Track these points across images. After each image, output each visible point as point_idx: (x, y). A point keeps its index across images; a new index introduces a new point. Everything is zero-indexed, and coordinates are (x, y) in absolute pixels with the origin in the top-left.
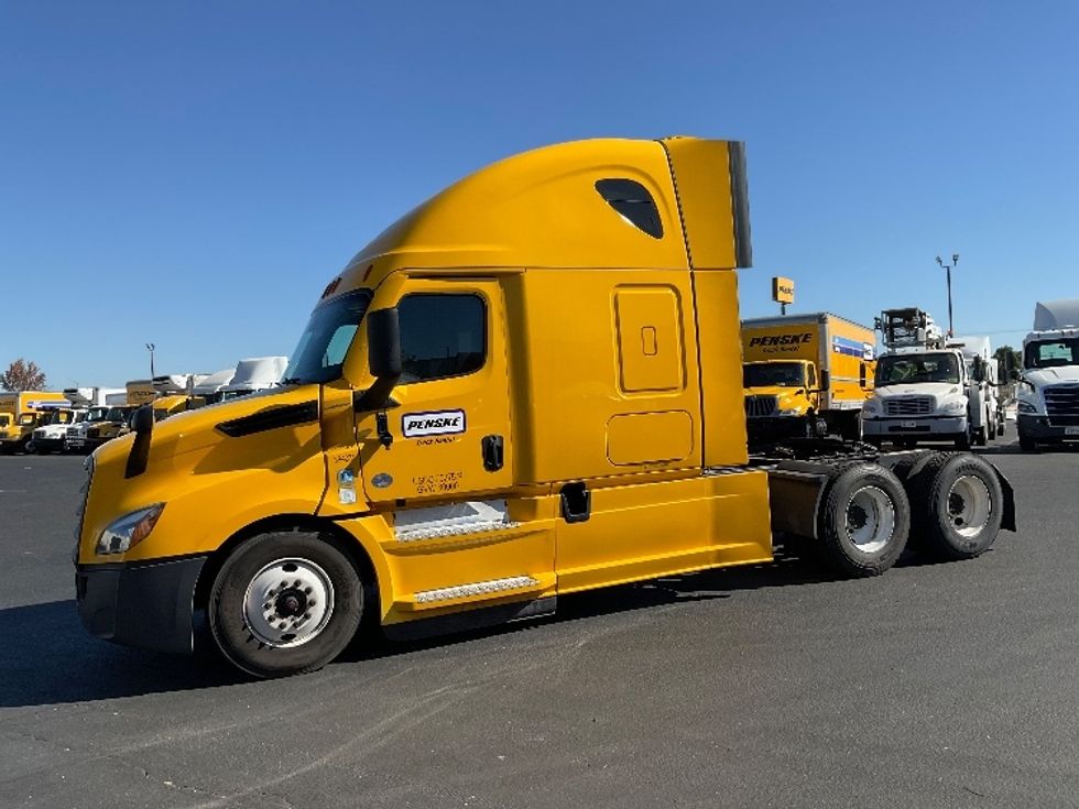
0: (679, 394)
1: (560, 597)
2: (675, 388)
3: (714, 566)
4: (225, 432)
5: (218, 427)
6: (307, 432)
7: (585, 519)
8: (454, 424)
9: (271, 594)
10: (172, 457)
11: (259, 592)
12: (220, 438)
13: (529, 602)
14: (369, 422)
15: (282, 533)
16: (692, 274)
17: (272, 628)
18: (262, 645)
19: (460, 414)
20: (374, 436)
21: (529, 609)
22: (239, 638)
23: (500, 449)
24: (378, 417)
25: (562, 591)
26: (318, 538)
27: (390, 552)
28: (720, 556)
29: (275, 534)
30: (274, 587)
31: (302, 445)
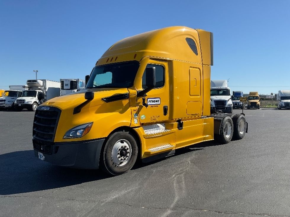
0: (199, 97)
1: (176, 150)
2: (198, 95)
3: (203, 141)
4: (105, 101)
5: (102, 99)
6: (125, 102)
7: (182, 129)
8: (158, 102)
9: (119, 150)
10: (89, 107)
11: (116, 150)
12: (103, 102)
13: (170, 152)
14: (140, 100)
15: (121, 132)
16: (202, 66)
17: (119, 160)
18: (116, 165)
19: (159, 99)
20: (141, 104)
21: (170, 153)
22: (111, 163)
23: (167, 109)
24: (143, 99)
25: (177, 148)
26: (129, 133)
27: (144, 137)
28: (204, 139)
29: (120, 132)
30: (120, 148)
31: (124, 106)
